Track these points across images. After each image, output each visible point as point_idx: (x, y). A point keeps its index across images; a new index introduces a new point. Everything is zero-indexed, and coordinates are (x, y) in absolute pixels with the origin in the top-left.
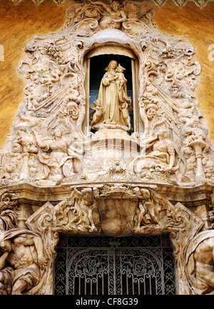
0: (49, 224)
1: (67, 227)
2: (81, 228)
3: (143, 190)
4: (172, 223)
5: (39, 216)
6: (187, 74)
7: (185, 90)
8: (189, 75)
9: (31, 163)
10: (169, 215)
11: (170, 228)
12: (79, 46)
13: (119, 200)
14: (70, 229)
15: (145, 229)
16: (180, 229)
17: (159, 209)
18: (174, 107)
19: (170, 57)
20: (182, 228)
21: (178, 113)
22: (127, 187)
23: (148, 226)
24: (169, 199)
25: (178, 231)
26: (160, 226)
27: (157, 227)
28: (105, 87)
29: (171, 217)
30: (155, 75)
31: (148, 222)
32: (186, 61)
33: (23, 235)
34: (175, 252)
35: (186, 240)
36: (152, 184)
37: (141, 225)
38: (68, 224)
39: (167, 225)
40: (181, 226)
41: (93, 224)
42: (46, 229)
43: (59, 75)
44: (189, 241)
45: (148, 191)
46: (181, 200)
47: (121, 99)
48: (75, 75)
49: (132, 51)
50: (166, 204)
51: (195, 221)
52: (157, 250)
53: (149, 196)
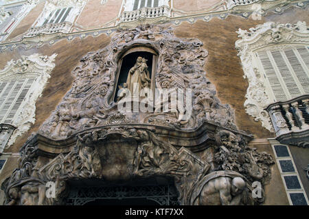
0: (57, 173)
1: (71, 175)
2: (82, 174)
3: (140, 131)
4: (176, 167)
5: (51, 165)
6: (196, 57)
7: (195, 67)
8: (198, 57)
9: (63, 128)
10: (171, 159)
11: (173, 172)
12: (114, 50)
13: (117, 143)
14: (73, 176)
15: (143, 172)
16: (185, 174)
17: (160, 152)
18: (185, 79)
19: (182, 49)
20: (187, 172)
21: (188, 82)
22: (123, 128)
23: (147, 169)
24: (172, 143)
25: (183, 175)
26: (161, 170)
27: (158, 171)
28: (132, 74)
29: (175, 161)
30: (170, 61)
31: (147, 164)
32: (196, 51)
33: (30, 183)
34: (179, 198)
35: (191, 184)
36: (150, 126)
37: (140, 168)
38: (72, 172)
39: (169, 170)
40: (186, 170)
41: (93, 170)
42: (54, 178)
43: (99, 71)
44: (194, 185)
45: (145, 132)
46: (186, 145)
47: (143, 79)
48: (110, 69)
49: (152, 48)
50: (168, 147)
51: (200, 164)
52: (164, 200)
53: (147, 138)
